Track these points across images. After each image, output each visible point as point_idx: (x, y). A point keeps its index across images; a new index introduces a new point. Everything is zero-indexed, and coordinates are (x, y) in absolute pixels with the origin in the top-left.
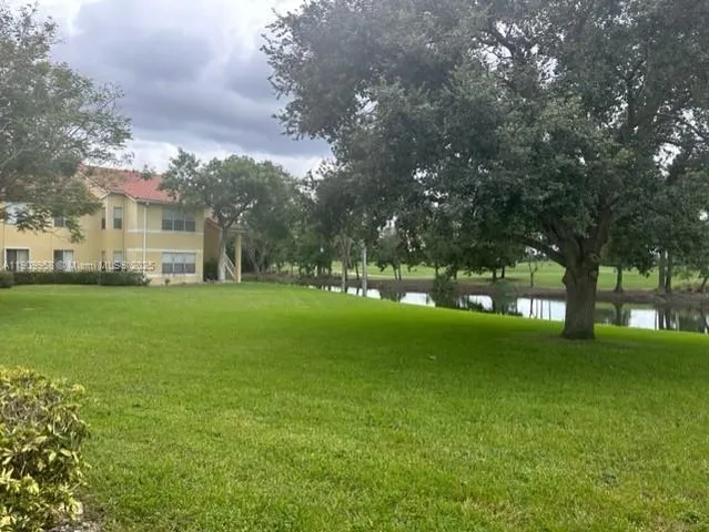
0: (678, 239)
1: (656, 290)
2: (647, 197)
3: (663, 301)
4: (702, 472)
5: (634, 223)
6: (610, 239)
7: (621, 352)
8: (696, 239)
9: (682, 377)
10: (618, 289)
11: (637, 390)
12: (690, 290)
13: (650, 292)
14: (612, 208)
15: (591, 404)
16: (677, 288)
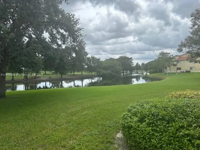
0: (30, 64)
1: (24, 79)
2: (21, 51)
3: (26, 82)
4: (43, 135)
5: (17, 59)
6: (9, 64)
7: (15, 100)
8: (35, 64)
9: (34, 104)
10: (13, 79)
11: (21, 112)
12: (32, 78)
13: (22, 80)
14: (9, 54)
15: (6, 123)
16: (29, 78)
